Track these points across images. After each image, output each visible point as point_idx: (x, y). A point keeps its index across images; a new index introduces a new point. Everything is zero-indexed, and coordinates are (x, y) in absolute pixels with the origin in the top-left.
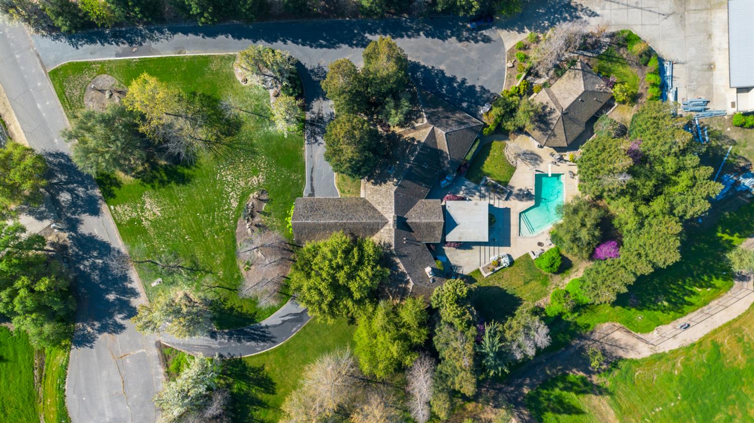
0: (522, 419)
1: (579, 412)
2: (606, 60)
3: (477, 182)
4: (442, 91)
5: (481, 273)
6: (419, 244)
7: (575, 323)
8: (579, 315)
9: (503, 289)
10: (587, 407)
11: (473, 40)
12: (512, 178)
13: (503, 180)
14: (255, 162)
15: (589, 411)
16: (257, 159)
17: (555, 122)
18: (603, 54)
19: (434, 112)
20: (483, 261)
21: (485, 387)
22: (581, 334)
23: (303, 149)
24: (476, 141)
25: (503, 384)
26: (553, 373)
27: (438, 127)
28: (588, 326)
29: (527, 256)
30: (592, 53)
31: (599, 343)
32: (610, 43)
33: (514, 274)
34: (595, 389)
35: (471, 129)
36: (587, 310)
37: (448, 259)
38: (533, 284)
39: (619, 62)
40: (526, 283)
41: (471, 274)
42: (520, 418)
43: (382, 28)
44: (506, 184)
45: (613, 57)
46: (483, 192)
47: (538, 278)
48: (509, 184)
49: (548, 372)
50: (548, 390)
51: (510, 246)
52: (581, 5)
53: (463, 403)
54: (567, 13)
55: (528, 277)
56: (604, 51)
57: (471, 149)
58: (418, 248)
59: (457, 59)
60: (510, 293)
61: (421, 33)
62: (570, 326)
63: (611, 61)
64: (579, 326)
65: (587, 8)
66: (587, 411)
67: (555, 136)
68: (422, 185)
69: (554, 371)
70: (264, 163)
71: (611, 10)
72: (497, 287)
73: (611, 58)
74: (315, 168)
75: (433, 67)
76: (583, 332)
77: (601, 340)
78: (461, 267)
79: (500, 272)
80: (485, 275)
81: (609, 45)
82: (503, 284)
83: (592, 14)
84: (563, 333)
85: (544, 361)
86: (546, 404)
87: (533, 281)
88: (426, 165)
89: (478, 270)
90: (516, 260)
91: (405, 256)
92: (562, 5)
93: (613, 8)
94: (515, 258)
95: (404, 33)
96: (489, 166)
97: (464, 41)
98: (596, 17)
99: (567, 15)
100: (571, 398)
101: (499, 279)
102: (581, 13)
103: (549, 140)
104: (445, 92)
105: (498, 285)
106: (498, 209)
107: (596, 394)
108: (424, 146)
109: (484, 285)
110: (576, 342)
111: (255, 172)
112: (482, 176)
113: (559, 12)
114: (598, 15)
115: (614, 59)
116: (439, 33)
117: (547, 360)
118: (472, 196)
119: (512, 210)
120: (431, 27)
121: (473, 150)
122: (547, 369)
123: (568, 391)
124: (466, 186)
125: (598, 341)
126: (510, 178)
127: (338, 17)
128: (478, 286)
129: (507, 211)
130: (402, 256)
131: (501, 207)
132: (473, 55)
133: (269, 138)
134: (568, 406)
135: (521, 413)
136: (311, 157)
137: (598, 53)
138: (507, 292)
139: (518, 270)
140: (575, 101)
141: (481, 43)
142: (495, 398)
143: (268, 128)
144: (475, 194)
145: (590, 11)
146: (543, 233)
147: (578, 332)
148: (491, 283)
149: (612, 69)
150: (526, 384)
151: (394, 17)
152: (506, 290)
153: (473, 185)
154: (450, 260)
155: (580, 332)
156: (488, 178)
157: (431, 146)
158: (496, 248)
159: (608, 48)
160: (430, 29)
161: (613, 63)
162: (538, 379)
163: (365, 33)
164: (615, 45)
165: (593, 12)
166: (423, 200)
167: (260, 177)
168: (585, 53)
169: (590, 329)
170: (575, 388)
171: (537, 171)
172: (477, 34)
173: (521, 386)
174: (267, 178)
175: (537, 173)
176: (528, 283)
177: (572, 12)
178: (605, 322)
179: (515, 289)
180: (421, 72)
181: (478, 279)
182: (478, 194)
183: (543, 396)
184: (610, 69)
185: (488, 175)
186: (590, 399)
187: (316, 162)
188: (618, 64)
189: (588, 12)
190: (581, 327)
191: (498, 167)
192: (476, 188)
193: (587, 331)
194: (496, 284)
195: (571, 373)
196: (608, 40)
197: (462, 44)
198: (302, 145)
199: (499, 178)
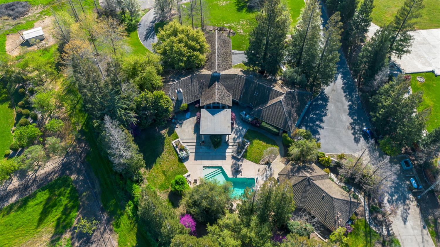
0: (51, 174)
1: (41, 221)
2: (366, 231)
3: (245, 137)
4: (312, 115)
5: (175, 139)
6: (200, 94)
7: (122, 214)
8: (129, 218)
9: (161, 155)
10: (43, 230)
11: (354, 131)
12: (250, 162)
13: (248, 155)
15: (39, 232)
17: (300, 175)
18: (370, 228)
19: (295, 98)
20: (185, 141)
21: (85, 146)
22: (111, 221)
24: (278, 128)
25: (84, 159)
26: (82, 198)
27: (285, 97)
28: (118, 226)
29: (186, 171)
30: (369, 218)
31: (99, 238)
32: (383, 235)
33: (172, 163)
34: (57, 237)
35: (286, 122)
36: (133, 225)
37: (188, 119)
38: (163, 178)
39: (367, 244)
40: (164, 172)
41: (175, 133)
42: (52, 173)
43: (348, 83)
44: (244, 157)
45: (370, 237)
46: (238, 141)
47: (167, 181)
48: (245, 159)
49: (85, 194)
50: (68, 194)
51: (195, 160)
52: (409, 209)
53: (77, 130)
54: (398, 197)
55: (169, 173)
56: (374, 228)
57: (271, 125)
58: (197, 93)
60: (157, 160)
61: (350, 103)
62: (121, 210)
63: (366, 236)
64: (119, 218)
65: (409, 214)
66: (39, 230)
67: (289, 178)
68: (241, 94)
69: (84, 199)
71: (414, 235)
72: (163, 151)
73: (369, 235)
75: (328, 110)
76: (113, 222)
77: (102, 240)
78: (181, 126)
79: (175, 153)
80: (173, 142)
81: (380, 234)
82: (164, 155)
83: (405, 218)
84: (116, 203)
85: (95, 191)
86: (57, 193)
87: (165, 177)
88: (256, 94)
89: (177, 138)
90: (183, 164)
91: (192, 82)
92: (403, 193)
93: (418, 238)
94: (186, 164)
95: (347, 93)
96: (258, 144)
97: (352, 126)
98: (403, 222)
99: (396, 197)
100: (56, 214)
101: (170, 153)
102: (402, 208)
103: (285, 176)
104: (311, 116)
105: (164, 151)
106: (225, 152)
107: (52, 237)
108: (270, 90)
109: (165, 141)
110: (105, 216)
112: (250, 140)
113: (396, 191)
114: (405, 223)
115: (369, 239)
116: (353, 112)
117: (95, 193)
118: (234, 133)
119: (224, 161)
120: (356, 108)
121: (270, 127)
122: (88, 192)
123: (62, 211)
124: (242, 129)
125: (102, 237)
126: (250, 160)
127: (348, 62)
128: (165, 138)
129: (224, 158)
130: (192, 80)
131: (227, 154)
134: (49, 212)
135: (56, 173)
137: (371, 223)
138: (158, 158)
139: (175, 166)
140: (322, 190)
141: (353, 137)
142: (74, 153)
144: (236, 135)
145: (407, 216)
147: (114, 218)
148: (166, 146)
149: (359, 237)
150: (79, 177)
151: (357, 89)
152: (160, 157)
153: (243, 133)
154: (187, 120)
155: (114, 219)
156: (249, 143)
157: (271, 95)
158: (194, 151)
159: (377, 233)
160: (355, 108)
161: (364, 238)
162: (80, 186)
163: (341, 74)
164: (382, 240)
165: (406, 219)
166: (231, 97)
168: (367, 213)
169: (114, 229)
170: (64, 217)
171: (257, 179)
172: (360, 134)
173: (79, 172)
175: (255, 179)
176: (164, 174)
177: (400, 201)
178: (119, 243)
179: (160, 164)
180: (323, 103)
181: (171, 138)
182: (236, 137)
183: (64, 190)
184: (358, 235)
185: (251, 144)
186: (49, 232)
188: (365, 242)
189: (405, 214)
190: (118, 220)
191: (258, 151)
192: (241, 135)
193: (113, 226)
194: (165, 150)
195: (77, 214)
196: (385, 232)
197: (349, 125)
199: (249, 151)
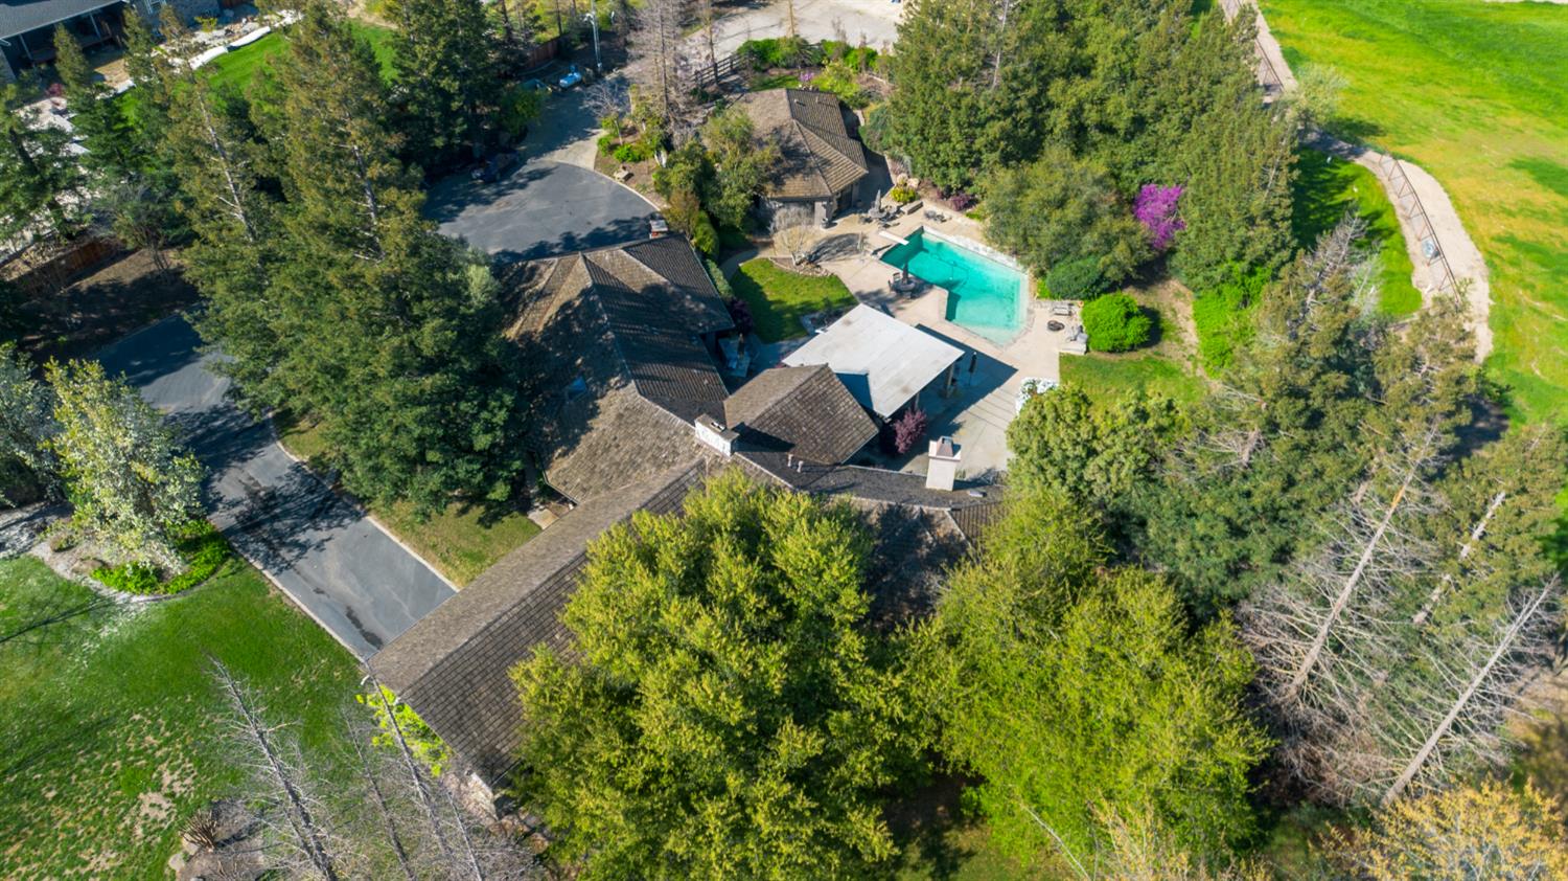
12: (851, 290)
14: (110, 757)
16: (114, 740)
23: (273, 593)
29: (1065, 355)
51: (1017, 371)
59: (509, 227)
70: (155, 730)
74: (356, 606)
96: (784, 300)
111: (140, 780)
126: (847, 292)
132: (534, 205)
133: (120, 660)
136: (318, 591)
141: (534, 183)
143: (95, 638)
146: (1030, 312)
158: (997, 391)
167: (167, 779)
171: (875, 253)
172: (509, 180)
174: (199, 764)
175: (880, 254)
187: (348, 590)
191: (804, 292)
197: (496, 204)
198: (261, 587)
